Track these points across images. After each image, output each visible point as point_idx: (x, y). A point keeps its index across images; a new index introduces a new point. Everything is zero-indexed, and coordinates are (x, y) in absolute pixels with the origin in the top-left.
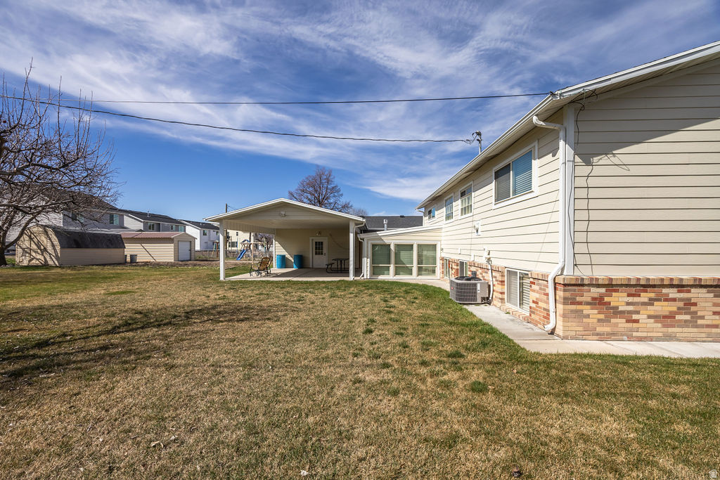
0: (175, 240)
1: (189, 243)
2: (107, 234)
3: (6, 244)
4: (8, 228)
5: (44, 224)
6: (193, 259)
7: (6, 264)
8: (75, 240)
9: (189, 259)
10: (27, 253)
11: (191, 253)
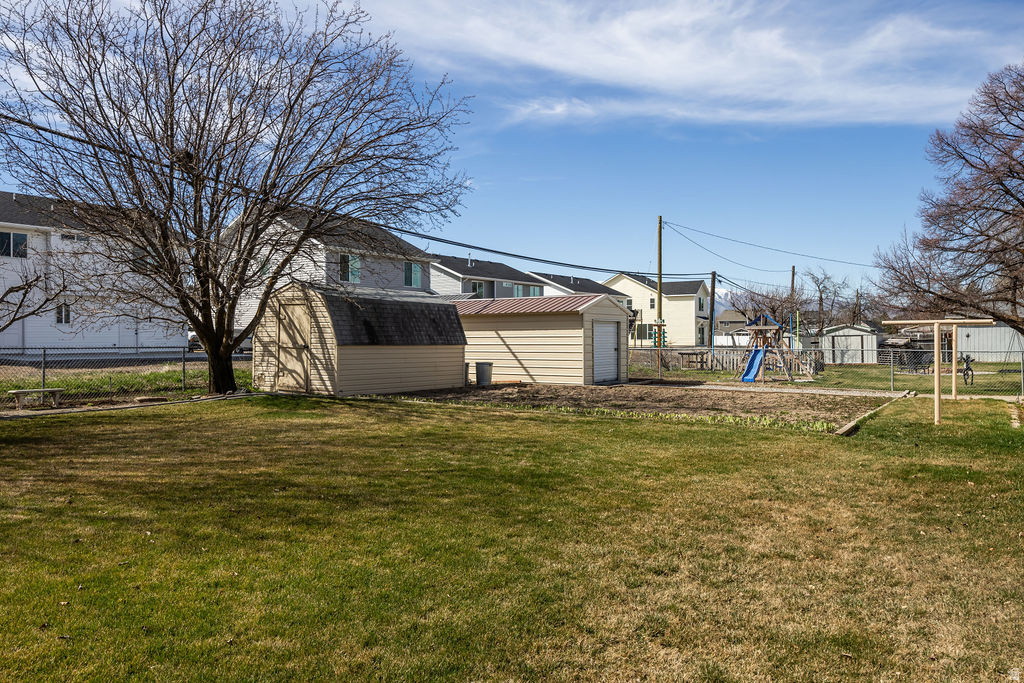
0: (586, 317)
1: (612, 329)
2: (428, 305)
3: (236, 335)
4: (238, 292)
5: (305, 278)
6: (623, 376)
7: (234, 389)
8: (367, 324)
9: (612, 376)
10: (272, 355)
11: (618, 360)
